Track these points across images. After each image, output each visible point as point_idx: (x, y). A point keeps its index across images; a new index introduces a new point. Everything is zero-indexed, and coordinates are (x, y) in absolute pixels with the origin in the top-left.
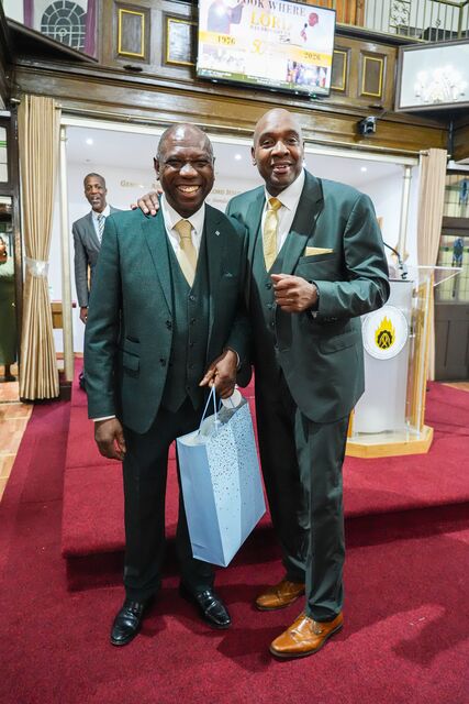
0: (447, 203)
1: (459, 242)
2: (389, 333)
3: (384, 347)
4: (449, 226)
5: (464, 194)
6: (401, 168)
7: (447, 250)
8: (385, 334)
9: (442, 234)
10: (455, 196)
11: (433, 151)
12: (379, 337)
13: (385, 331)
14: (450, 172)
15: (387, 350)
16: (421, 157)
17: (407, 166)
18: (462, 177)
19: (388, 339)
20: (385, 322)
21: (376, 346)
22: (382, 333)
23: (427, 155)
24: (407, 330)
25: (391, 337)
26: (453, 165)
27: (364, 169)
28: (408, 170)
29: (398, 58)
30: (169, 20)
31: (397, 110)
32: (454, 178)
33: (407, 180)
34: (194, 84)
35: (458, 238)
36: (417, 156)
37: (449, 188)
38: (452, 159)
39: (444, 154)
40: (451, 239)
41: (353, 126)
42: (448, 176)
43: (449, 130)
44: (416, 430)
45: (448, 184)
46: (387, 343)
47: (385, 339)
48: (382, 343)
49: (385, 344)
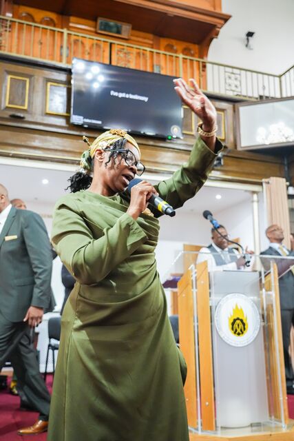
2: (242, 321)
3: (239, 334)
6: (249, 195)
8: (238, 321)
11: (273, 180)
12: (233, 324)
13: (238, 319)
14: (290, 197)
15: (242, 337)
16: (264, 185)
17: (254, 192)
19: (241, 325)
20: (237, 309)
21: (231, 333)
22: (235, 320)
23: (268, 183)
24: (259, 318)
25: (244, 324)
26: (292, 191)
27: (219, 197)
28: (255, 196)
29: (235, 111)
30: (49, 84)
31: (239, 149)
33: (256, 204)
34: (69, 128)
36: (261, 184)
37: (292, 211)
38: (291, 185)
39: (282, 182)
42: (290, 200)
43: (284, 164)
44: (281, 422)
45: (291, 207)
46: (241, 330)
47: (238, 326)
48: (236, 330)
49: (239, 331)
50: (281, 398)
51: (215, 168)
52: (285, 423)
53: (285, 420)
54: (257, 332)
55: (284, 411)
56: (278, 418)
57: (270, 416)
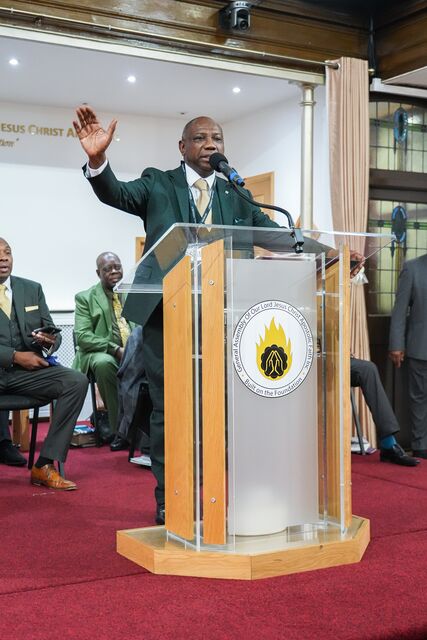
0: (375, 146)
1: (398, 213)
2: (281, 351)
3: (274, 376)
4: (381, 185)
5: (401, 133)
6: (297, 89)
7: (381, 224)
8: (274, 352)
9: (372, 198)
10: (387, 137)
11: (345, 62)
13: (274, 347)
14: (375, 97)
15: (280, 380)
16: (328, 70)
17: (306, 85)
18: (395, 106)
19: (280, 360)
20: (273, 329)
21: (260, 373)
22: (268, 351)
23: (336, 68)
24: (311, 344)
25: (284, 357)
26: (379, 85)
28: (309, 92)
32: (383, 106)
33: (308, 109)
35: (396, 204)
36: (321, 70)
37: (376, 124)
38: (376, 75)
39: (361, 67)
40: (386, 207)
41: (213, 17)
42: (374, 104)
43: (368, 30)
44: (339, 523)
45: (374, 117)
46: (279, 369)
47: (274, 361)
48: (270, 369)
49: (274, 369)
50: (342, 485)
51: (235, 32)
52: (346, 524)
53: (346, 519)
54: (306, 371)
55: (346, 505)
56: (334, 514)
57: (321, 512)
